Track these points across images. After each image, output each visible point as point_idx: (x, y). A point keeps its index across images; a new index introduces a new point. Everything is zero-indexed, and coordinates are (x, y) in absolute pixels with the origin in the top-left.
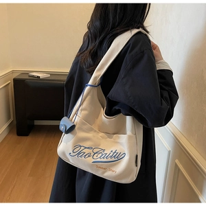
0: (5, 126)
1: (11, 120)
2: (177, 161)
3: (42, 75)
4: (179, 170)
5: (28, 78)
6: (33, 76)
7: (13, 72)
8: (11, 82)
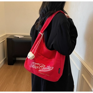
0: (3, 60)
1: (6, 57)
2: (83, 75)
3: (20, 37)
4: (84, 79)
5: (13, 38)
6: (16, 37)
7: (6, 35)
8: (5, 40)
